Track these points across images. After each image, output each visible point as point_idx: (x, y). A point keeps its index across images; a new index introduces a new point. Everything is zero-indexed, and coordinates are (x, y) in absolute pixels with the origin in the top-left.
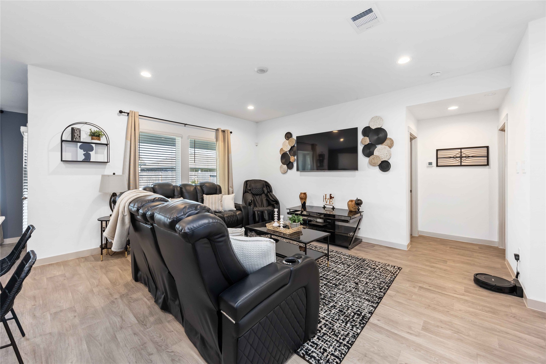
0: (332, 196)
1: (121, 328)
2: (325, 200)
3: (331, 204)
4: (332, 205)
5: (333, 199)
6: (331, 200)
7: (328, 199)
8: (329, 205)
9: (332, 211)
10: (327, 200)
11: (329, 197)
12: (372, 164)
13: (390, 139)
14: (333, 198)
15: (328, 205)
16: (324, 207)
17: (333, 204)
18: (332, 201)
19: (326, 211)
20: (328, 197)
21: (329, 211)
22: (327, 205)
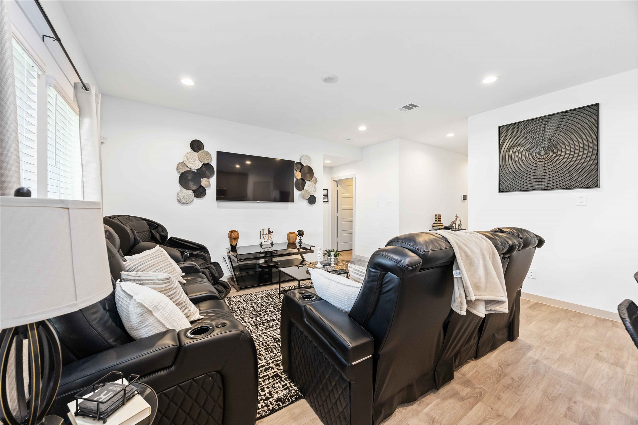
0: (271, 230)
1: (499, 416)
2: (262, 236)
3: (269, 240)
4: (271, 241)
5: (271, 234)
6: (269, 235)
7: (266, 235)
8: (268, 241)
9: (271, 247)
10: (264, 236)
11: (268, 232)
12: (303, 197)
13: (315, 177)
14: (272, 232)
15: (266, 241)
16: (261, 245)
17: (272, 239)
18: (270, 237)
19: (263, 248)
20: (266, 232)
21: (268, 248)
22: (264, 241)
